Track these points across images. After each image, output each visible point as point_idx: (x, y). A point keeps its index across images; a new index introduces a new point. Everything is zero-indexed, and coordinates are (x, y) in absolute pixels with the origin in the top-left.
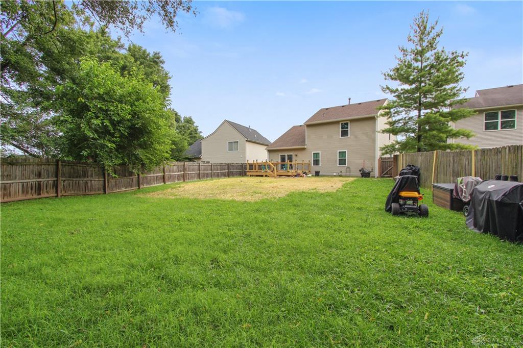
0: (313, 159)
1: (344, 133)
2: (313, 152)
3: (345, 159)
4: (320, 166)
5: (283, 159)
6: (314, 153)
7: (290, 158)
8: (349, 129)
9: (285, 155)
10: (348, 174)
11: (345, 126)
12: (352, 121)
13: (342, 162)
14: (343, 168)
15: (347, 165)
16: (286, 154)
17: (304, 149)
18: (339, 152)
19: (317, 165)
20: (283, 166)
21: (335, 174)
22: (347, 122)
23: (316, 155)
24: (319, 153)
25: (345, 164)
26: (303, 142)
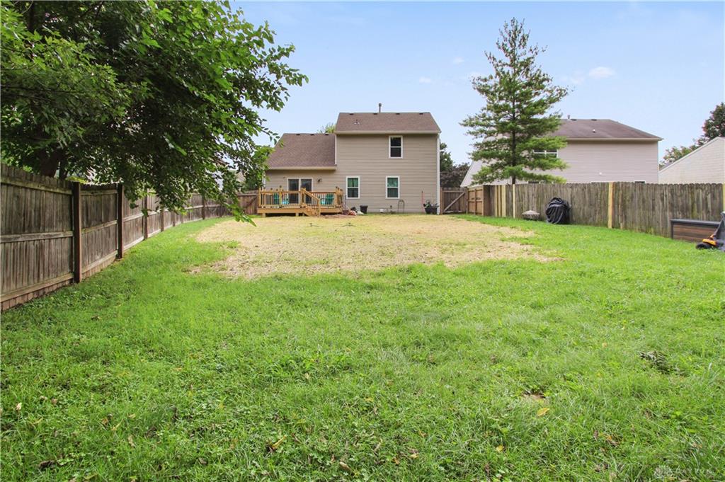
0: (347, 187)
1: (396, 153)
2: (347, 177)
3: (397, 189)
4: (359, 198)
5: (294, 186)
6: (349, 179)
7: (307, 186)
8: (402, 147)
9: (298, 180)
10: (401, 210)
11: (396, 142)
12: (406, 136)
13: (393, 192)
14: (394, 202)
15: (399, 198)
16: (300, 178)
17: (333, 171)
18: (388, 179)
19: (353, 196)
20: (293, 199)
21: (382, 210)
22: (399, 136)
23: (353, 181)
24: (357, 179)
25: (397, 196)
26: (331, 160)
